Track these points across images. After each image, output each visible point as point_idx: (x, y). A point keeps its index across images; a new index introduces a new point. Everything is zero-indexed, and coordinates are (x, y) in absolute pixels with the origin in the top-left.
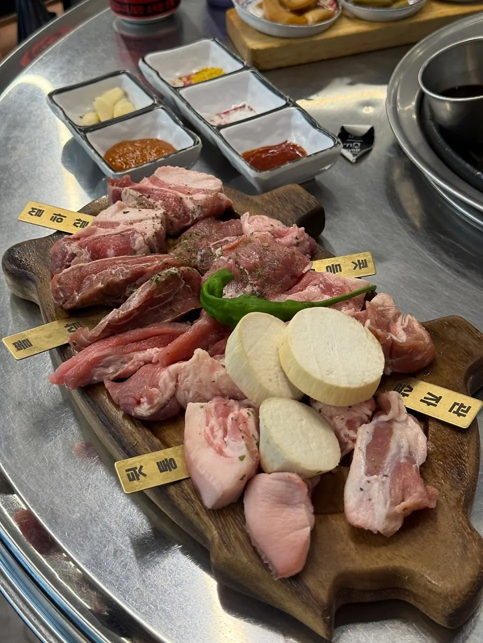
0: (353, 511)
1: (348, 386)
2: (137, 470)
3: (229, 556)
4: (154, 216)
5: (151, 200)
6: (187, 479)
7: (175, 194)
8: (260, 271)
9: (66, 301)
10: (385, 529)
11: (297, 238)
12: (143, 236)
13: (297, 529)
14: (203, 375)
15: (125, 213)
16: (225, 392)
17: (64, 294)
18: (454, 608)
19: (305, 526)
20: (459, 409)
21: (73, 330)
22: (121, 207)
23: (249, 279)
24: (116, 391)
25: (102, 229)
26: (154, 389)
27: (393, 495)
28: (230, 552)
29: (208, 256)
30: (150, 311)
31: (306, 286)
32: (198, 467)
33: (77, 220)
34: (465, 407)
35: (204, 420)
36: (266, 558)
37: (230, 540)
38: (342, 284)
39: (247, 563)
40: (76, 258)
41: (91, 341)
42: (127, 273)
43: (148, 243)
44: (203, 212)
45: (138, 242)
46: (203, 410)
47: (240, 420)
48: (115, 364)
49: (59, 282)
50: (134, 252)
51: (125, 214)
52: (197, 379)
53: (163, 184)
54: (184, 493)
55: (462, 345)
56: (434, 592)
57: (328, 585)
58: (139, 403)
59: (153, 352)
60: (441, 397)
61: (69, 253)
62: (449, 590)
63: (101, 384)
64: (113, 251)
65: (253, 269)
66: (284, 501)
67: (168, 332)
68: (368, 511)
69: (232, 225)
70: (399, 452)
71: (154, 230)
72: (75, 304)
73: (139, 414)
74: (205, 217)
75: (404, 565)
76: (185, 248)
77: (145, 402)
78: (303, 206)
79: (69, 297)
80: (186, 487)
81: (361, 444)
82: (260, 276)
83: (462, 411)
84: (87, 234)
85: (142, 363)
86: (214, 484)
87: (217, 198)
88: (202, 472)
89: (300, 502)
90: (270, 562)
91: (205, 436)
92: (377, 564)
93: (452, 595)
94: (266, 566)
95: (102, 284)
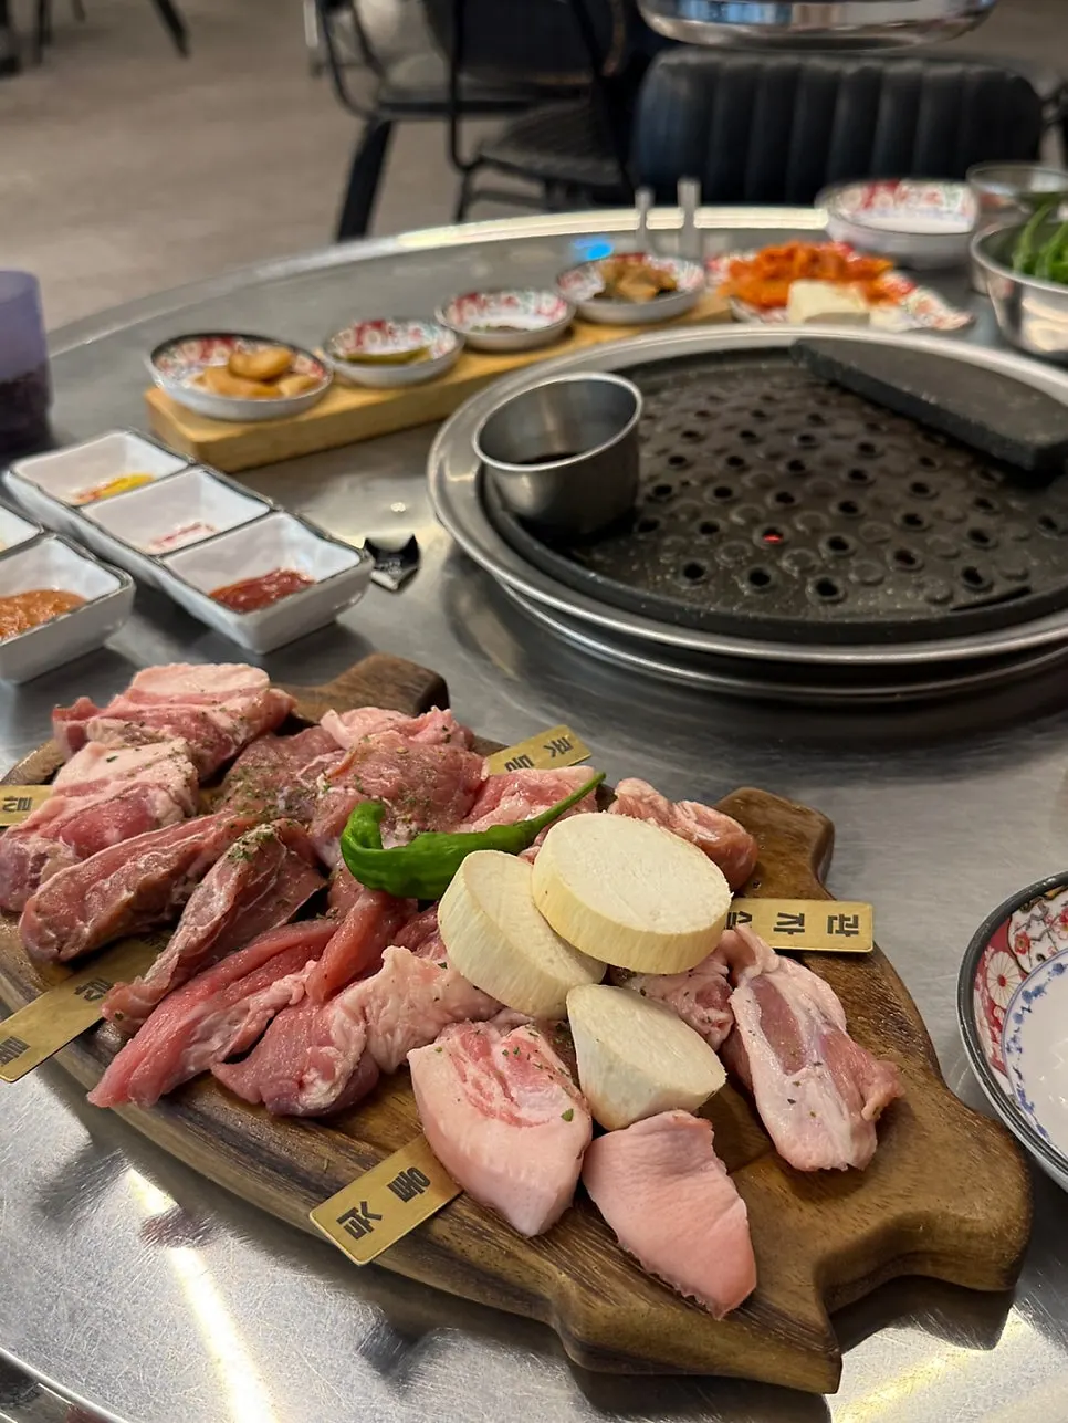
0: (794, 1144)
1: (694, 929)
2: (360, 1213)
3: (610, 1309)
4: (170, 752)
5: (148, 729)
6: (458, 1196)
7: (188, 709)
8: (410, 796)
9: (63, 943)
10: (857, 1158)
11: (445, 729)
12: (166, 791)
13: (721, 1212)
14: (415, 993)
15: (109, 760)
16: (460, 1012)
17: (55, 933)
18: (1019, 1249)
19: (734, 1201)
20: (842, 925)
21: (94, 994)
22: (98, 753)
23: (397, 813)
24: (243, 1079)
25: (76, 799)
26: (324, 1049)
27: (844, 1092)
28: (609, 1302)
29: (300, 796)
30: (244, 913)
31: (498, 800)
32: (485, 1162)
33: (6, 800)
34: (849, 919)
35: (454, 1074)
36: (686, 1288)
37: (598, 1282)
38: (555, 782)
39: (650, 1310)
40: (48, 861)
41: (155, 1000)
42: (169, 860)
43: (178, 800)
44: (251, 727)
45: (160, 803)
46: (444, 1055)
47: (524, 1051)
48: (219, 1030)
49: (38, 911)
50: (157, 823)
51: (110, 764)
52: (405, 1004)
53: (156, 699)
54: (468, 1225)
55: (784, 828)
56: (977, 1236)
57: (810, 1292)
58: (301, 1085)
59: (287, 985)
60: (802, 915)
61: (32, 855)
62: (998, 1220)
63: (206, 1075)
64: (116, 832)
65: (396, 796)
66: (677, 1168)
67: (296, 941)
68: (818, 1135)
69: (311, 738)
70: (812, 1020)
71: (184, 776)
72: (84, 944)
73: (312, 1107)
74: (260, 735)
75: (910, 1208)
76: (249, 794)
77: (315, 1079)
78: (412, 681)
79: (68, 934)
80: (466, 1213)
81: (749, 1024)
82: (414, 804)
83: (847, 926)
84: (52, 815)
85: (270, 1013)
86: (534, 1182)
87: (270, 698)
88: (499, 1168)
89: (706, 1160)
90: (695, 1289)
91: (470, 1101)
92: (868, 1224)
93: (1008, 1229)
94: (689, 1302)
95: (129, 890)
